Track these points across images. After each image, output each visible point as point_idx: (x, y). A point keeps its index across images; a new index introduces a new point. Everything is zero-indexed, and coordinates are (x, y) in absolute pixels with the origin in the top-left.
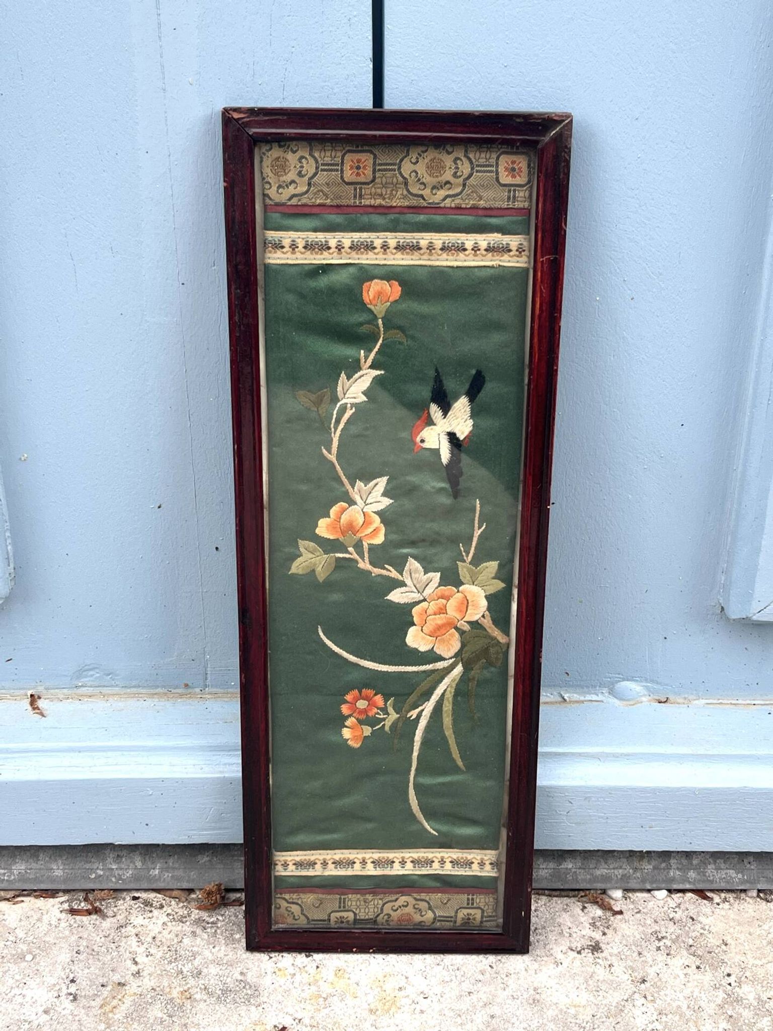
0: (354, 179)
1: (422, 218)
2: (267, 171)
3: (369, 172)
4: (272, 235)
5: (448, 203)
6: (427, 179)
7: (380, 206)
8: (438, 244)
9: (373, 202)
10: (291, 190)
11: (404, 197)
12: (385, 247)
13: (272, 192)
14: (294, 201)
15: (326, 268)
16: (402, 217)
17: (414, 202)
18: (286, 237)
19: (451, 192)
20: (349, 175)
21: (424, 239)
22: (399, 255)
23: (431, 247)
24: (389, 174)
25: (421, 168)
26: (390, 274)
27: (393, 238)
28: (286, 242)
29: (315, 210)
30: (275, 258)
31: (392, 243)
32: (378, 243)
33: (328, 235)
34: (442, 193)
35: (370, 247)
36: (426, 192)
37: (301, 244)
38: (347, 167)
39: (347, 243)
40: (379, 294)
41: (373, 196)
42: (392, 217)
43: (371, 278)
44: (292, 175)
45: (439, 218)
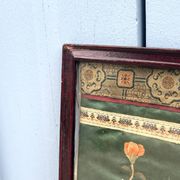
0: (122, 85)
1: (158, 111)
2: (83, 77)
3: (131, 82)
4: (84, 109)
5: (174, 104)
6: (163, 89)
7: (136, 101)
8: (167, 128)
9: (132, 99)
10: (93, 88)
11: (149, 98)
12: (137, 125)
13: (84, 88)
14: (94, 93)
15: (107, 131)
16: (148, 110)
17: (154, 101)
18: (90, 111)
19: (176, 99)
20: (120, 83)
21: (159, 124)
22: (144, 131)
23: (163, 129)
24: (141, 84)
25: (159, 82)
26: (139, 141)
27: (142, 121)
28: (89, 114)
29: (104, 99)
30: (85, 121)
31: (141, 123)
32: (133, 122)
33: (109, 113)
34: (171, 98)
35: (129, 123)
36: (162, 97)
37: (96, 116)
38: (120, 78)
39: (118, 119)
40: (133, 150)
41: (133, 95)
42: (141, 108)
43: (128, 141)
44: (94, 80)
45: (168, 113)
